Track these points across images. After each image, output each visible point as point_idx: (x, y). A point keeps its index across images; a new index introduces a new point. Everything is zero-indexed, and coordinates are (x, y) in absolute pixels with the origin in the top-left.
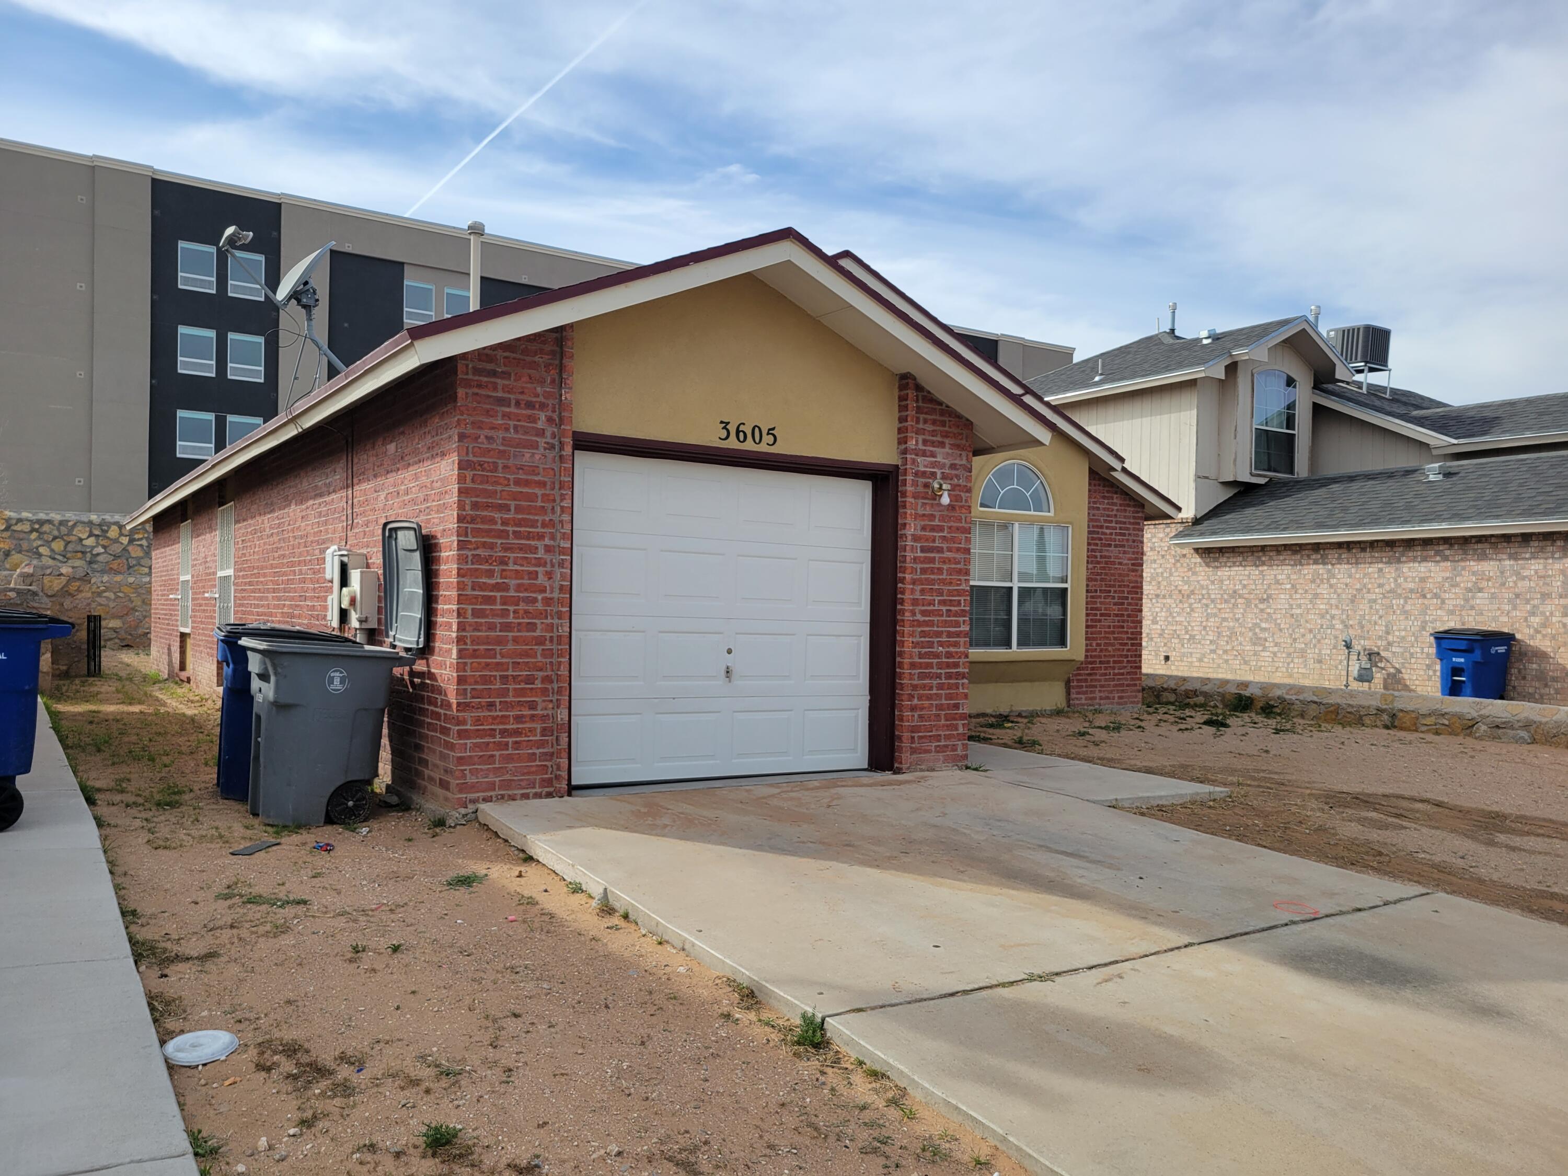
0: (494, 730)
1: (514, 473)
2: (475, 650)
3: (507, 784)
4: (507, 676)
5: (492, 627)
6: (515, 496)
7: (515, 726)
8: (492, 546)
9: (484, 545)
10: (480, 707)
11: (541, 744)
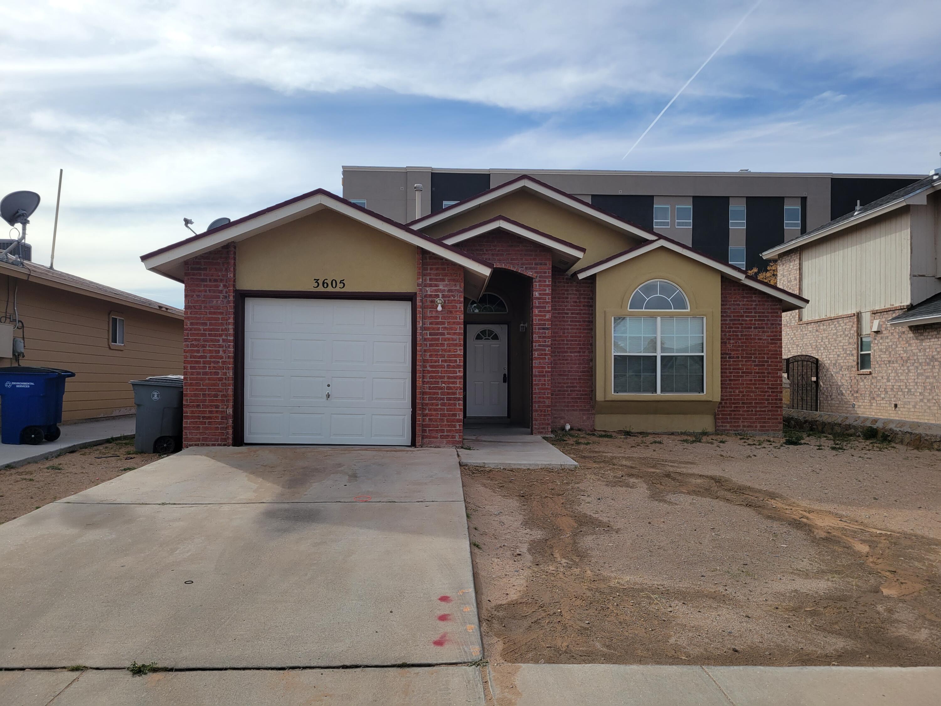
0: (200, 416)
1: (209, 309)
2: (191, 383)
3: (205, 439)
4: (205, 394)
5: (198, 373)
6: (209, 319)
7: (209, 415)
8: (199, 340)
9: (195, 340)
10: (193, 406)
11: (220, 423)
